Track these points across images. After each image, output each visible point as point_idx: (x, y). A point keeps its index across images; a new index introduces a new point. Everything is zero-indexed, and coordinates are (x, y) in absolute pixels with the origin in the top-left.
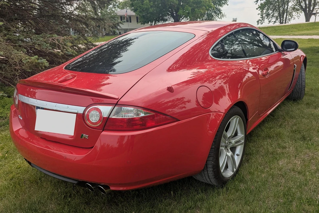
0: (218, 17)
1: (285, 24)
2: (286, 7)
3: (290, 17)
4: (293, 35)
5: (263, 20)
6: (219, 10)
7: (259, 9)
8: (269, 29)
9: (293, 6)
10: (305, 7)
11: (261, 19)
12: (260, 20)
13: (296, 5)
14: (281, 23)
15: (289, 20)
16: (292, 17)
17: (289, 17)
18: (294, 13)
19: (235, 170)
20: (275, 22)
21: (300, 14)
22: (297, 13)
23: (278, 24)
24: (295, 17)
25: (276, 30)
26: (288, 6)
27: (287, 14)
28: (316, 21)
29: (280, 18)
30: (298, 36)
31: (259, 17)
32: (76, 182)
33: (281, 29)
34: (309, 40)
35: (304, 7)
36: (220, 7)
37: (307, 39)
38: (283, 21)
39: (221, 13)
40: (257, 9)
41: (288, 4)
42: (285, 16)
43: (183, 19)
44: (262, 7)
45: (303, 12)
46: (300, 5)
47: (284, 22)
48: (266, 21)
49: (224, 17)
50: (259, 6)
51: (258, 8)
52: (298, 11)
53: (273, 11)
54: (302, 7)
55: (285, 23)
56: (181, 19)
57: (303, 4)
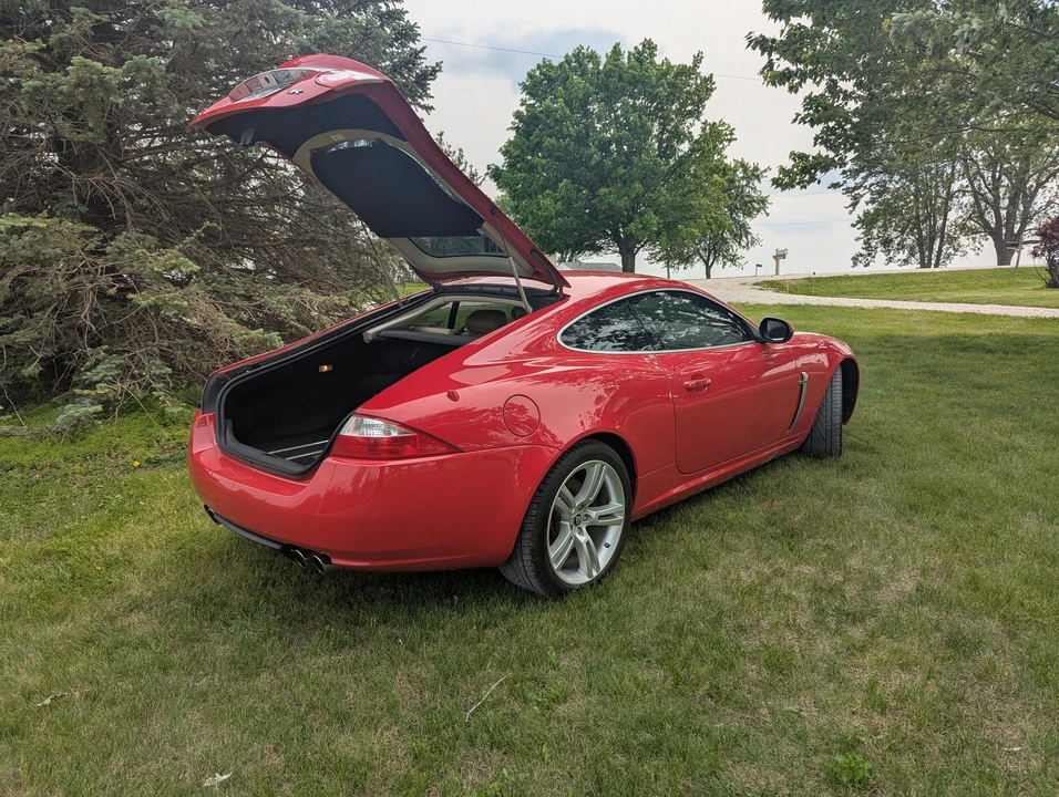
0: (739, 243)
1: (937, 270)
2: (941, 222)
3: (951, 251)
4: (930, 301)
5: (869, 255)
6: (743, 227)
7: (859, 225)
8: (874, 280)
9: (961, 220)
10: (996, 224)
11: (864, 252)
12: (861, 255)
13: (970, 218)
14: (923, 265)
15: (948, 256)
16: (956, 250)
17: (948, 249)
18: (963, 240)
19: (595, 574)
20: (906, 261)
21: (983, 242)
22: (974, 239)
23: (914, 267)
24: (968, 249)
25: (895, 285)
26: (945, 219)
27: (942, 241)
28: (1020, 265)
29: (922, 253)
30: (946, 304)
31: (859, 247)
32: (278, 547)
33: (912, 283)
34: (965, 316)
35: (993, 225)
36: (748, 220)
37: (958, 314)
38: (930, 260)
39: (747, 233)
40: (853, 226)
41: (946, 215)
42: (936, 247)
43: (642, 246)
44: (867, 222)
45: (989, 237)
46: (981, 216)
47: (933, 262)
48: (881, 257)
49: (757, 246)
50: (859, 217)
51: (858, 222)
52: (976, 233)
53: (902, 232)
54: (986, 225)
55: (936, 266)
56: (638, 246)
57: (990, 217)
